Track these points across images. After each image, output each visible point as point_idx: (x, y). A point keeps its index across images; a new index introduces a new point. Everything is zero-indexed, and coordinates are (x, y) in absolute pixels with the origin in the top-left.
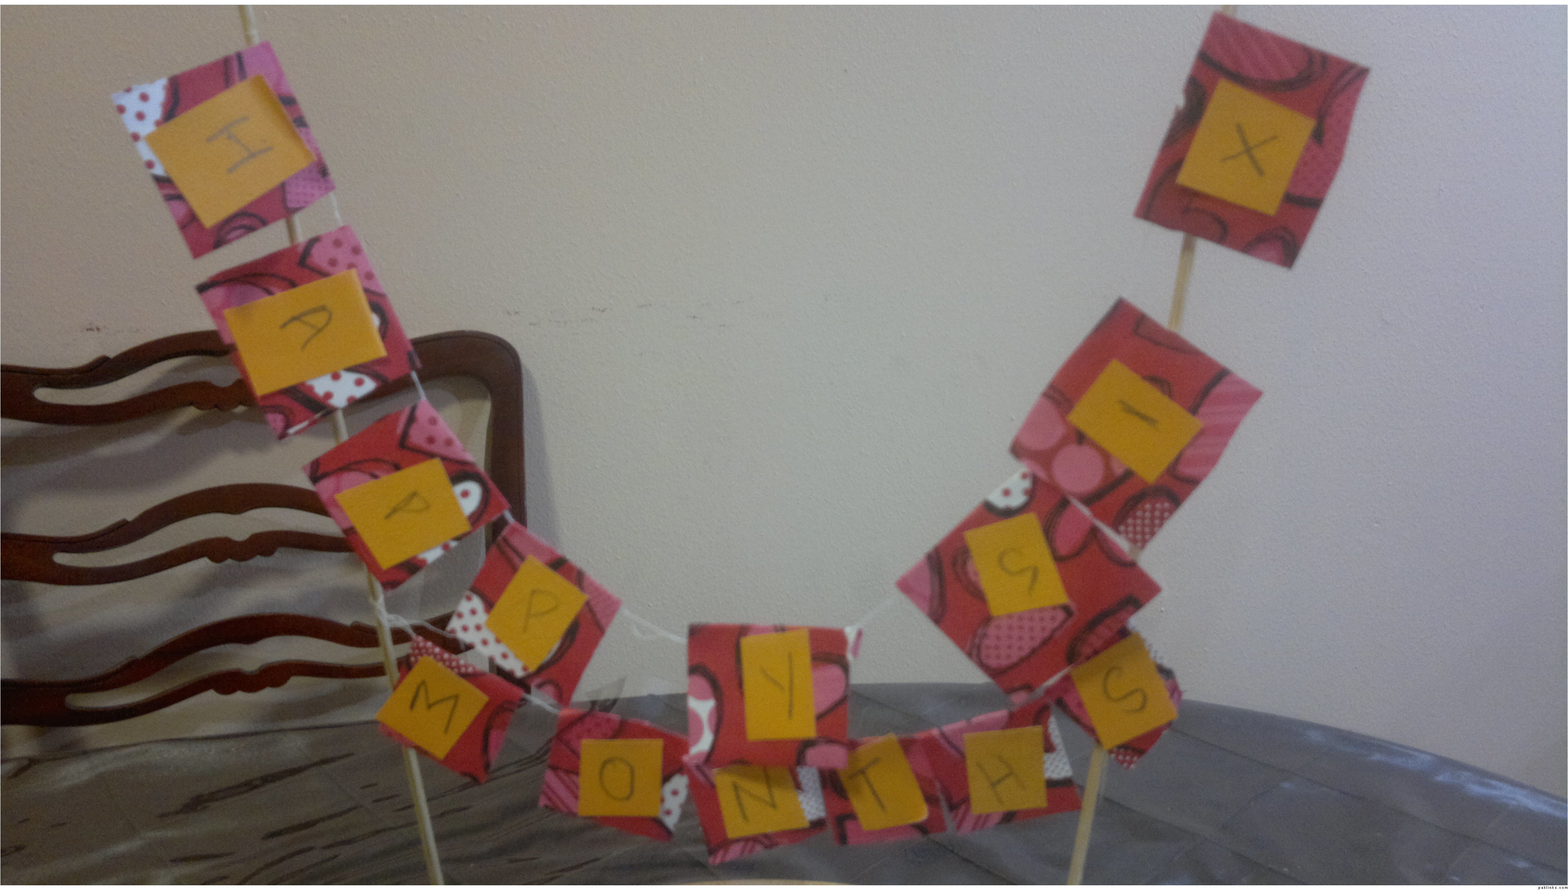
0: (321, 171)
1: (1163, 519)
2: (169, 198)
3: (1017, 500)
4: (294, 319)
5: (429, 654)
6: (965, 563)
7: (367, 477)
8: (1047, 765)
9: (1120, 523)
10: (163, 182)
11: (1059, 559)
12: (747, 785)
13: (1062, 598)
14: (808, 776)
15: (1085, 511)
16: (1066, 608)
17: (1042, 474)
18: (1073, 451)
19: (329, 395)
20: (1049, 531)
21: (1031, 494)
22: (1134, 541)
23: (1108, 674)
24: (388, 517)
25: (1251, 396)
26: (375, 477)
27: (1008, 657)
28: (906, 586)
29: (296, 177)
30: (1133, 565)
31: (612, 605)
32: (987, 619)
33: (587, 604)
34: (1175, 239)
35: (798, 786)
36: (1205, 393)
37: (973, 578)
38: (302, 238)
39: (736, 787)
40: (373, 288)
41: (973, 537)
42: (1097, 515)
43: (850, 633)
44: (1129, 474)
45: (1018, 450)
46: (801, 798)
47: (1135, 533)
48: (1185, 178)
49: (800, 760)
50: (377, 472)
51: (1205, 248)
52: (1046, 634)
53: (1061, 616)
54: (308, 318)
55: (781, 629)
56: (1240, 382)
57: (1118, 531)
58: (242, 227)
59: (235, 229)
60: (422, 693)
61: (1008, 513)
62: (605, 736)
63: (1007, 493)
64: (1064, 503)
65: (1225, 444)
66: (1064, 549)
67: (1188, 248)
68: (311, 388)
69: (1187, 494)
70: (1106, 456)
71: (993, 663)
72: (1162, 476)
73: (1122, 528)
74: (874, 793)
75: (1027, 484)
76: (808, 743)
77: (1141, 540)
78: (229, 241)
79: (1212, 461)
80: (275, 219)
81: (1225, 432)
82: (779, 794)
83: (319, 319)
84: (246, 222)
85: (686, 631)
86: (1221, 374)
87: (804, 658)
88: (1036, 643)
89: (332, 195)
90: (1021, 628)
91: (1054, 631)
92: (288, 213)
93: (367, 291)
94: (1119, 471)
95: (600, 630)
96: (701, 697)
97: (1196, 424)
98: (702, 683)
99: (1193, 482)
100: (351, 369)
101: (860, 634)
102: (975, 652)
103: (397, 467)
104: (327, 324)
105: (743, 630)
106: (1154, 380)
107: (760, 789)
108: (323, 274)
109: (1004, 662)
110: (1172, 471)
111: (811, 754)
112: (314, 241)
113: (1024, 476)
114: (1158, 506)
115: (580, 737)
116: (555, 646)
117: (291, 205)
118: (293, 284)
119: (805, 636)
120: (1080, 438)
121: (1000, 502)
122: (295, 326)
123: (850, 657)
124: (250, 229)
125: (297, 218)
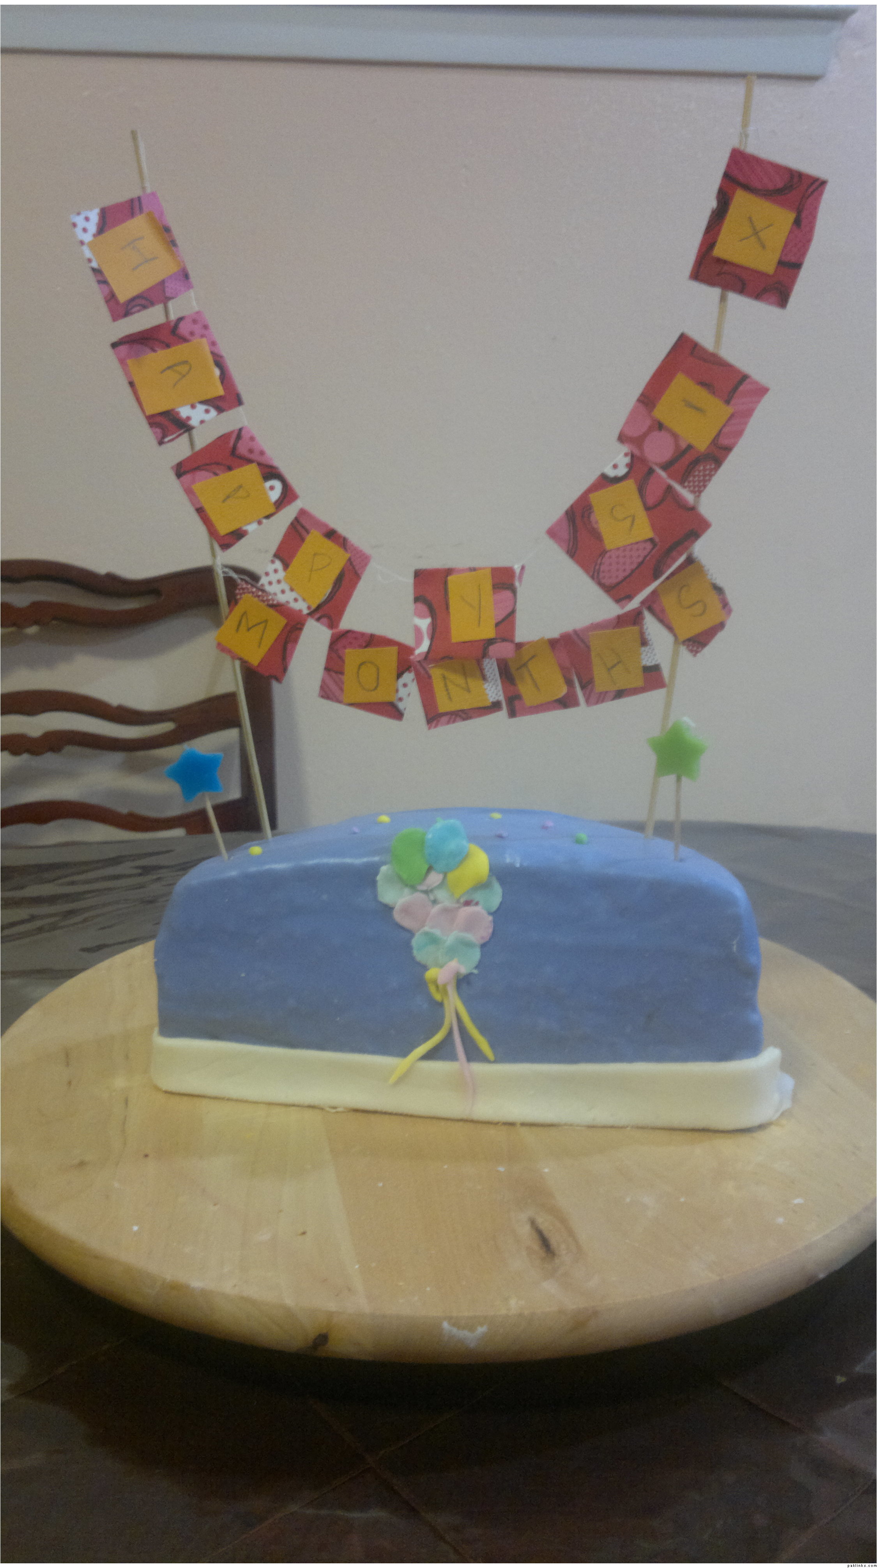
0: (184, 275)
1: (711, 476)
2: (99, 282)
3: (622, 471)
4: (169, 368)
5: (249, 593)
6: (589, 517)
7: (211, 474)
8: (643, 656)
9: (684, 482)
10: (97, 271)
11: (647, 508)
12: (451, 676)
13: (650, 534)
14: (491, 667)
15: (663, 474)
16: (651, 540)
17: (637, 452)
18: (656, 434)
19: (189, 418)
20: (641, 491)
21: (630, 466)
22: (693, 492)
23: (682, 588)
24: (224, 501)
25: (762, 391)
26: (216, 474)
27: (617, 577)
28: (552, 533)
29: (171, 277)
30: (693, 509)
31: (365, 559)
32: (603, 552)
33: (350, 560)
34: (715, 292)
35: (484, 678)
36: (735, 389)
37: (595, 526)
38: (173, 317)
39: (444, 678)
40: (216, 351)
41: (594, 497)
42: (671, 476)
43: (517, 568)
44: (690, 447)
45: (622, 438)
46: (486, 686)
47: (694, 487)
48: (718, 252)
49: (485, 655)
50: (218, 472)
51: (734, 298)
52: (640, 559)
53: (649, 546)
54: (178, 368)
55: (473, 569)
56: (756, 383)
57: (685, 487)
58: (139, 305)
59: (136, 306)
60: (244, 621)
61: (617, 480)
62: (361, 647)
63: (615, 466)
64: (651, 471)
65: (746, 424)
66: (651, 501)
67: (723, 299)
68: (178, 413)
69: (725, 457)
70: (675, 436)
71: (607, 582)
72: (708, 447)
73: (686, 484)
74: (533, 680)
75: (627, 460)
76: (490, 642)
77: (698, 491)
78: (132, 314)
79: (739, 434)
80: (159, 302)
81: (747, 414)
82: (473, 683)
83: (184, 369)
84: (143, 302)
85: (412, 575)
86: (744, 377)
87: (488, 585)
88: (634, 566)
89: (191, 290)
90: (625, 557)
91: (646, 557)
92: (165, 300)
93: (213, 353)
94: (683, 445)
95: (357, 577)
96: (421, 616)
97: (729, 410)
98: (422, 607)
99: (728, 449)
100: (202, 402)
101: (523, 568)
102: (596, 574)
103: (230, 469)
104: (188, 373)
105: (449, 572)
106: (703, 384)
107: (459, 680)
108: (185, 340)
109: (614, 581)
110: (715, 442)
111: (492, 649)
112: (181, 319)
113: (626, 455)
114: (708, 467)
115: (345, 647)
116: (329, 590)
117: (168, 294)
118: (168, 346)
119: (488, 572)
120: (660, 426)
121: (611, 473)
122: (169, 372)
123: (517, 584)
124: (145, 307)
125: (170, 304)
